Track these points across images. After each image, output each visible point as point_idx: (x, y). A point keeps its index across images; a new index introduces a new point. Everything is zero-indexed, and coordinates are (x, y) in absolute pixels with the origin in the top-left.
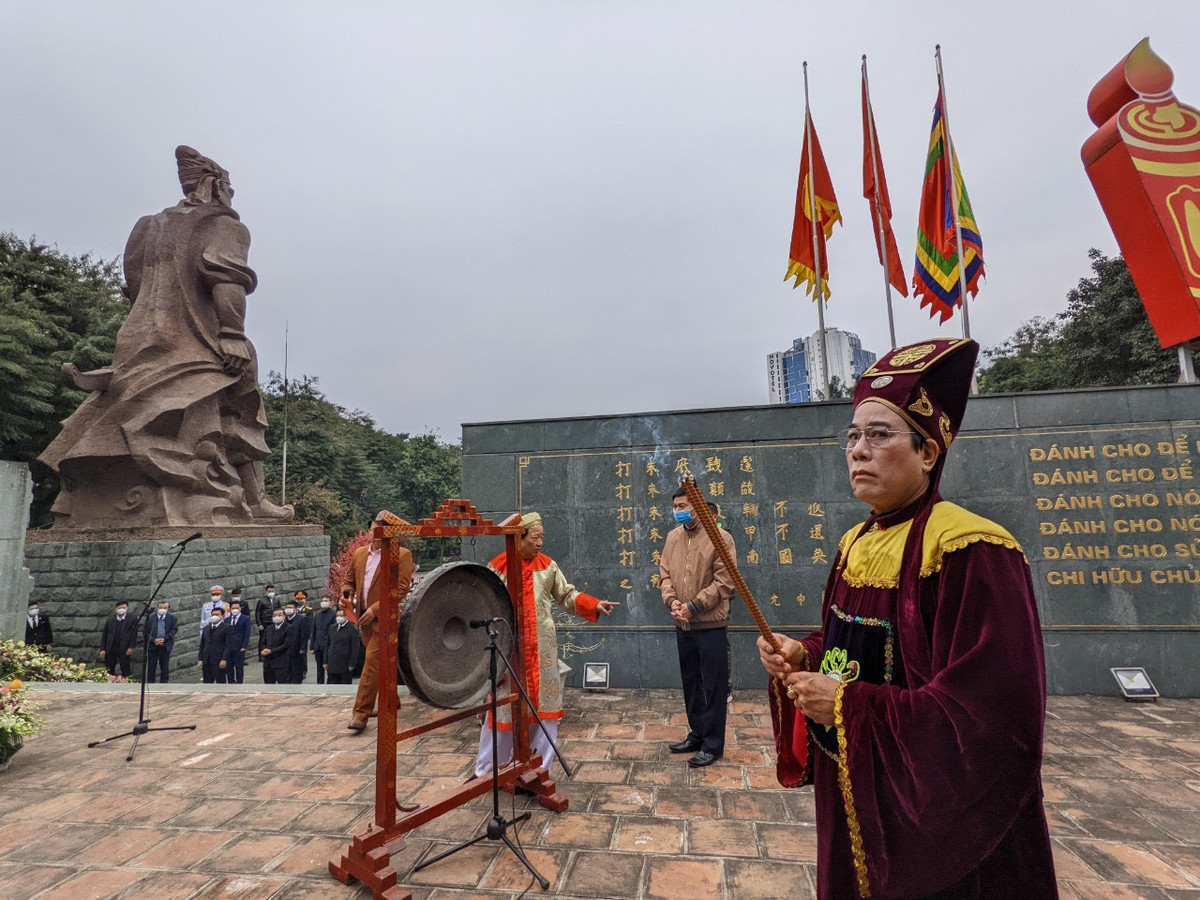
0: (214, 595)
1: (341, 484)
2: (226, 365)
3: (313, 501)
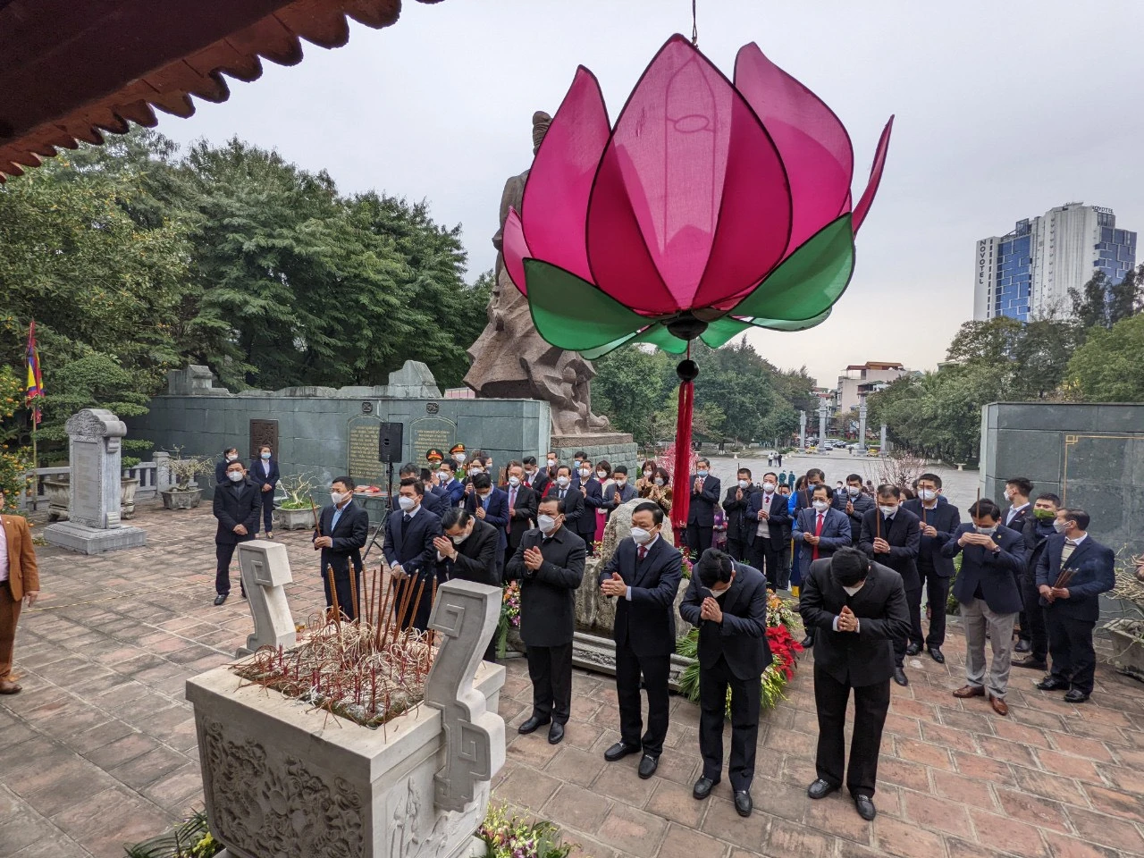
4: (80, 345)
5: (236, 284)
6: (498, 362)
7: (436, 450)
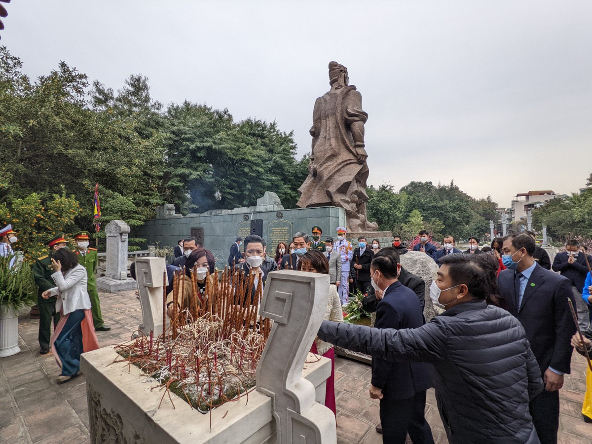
4: (116, 194)
5: (188, 166)
6: (314, 193)
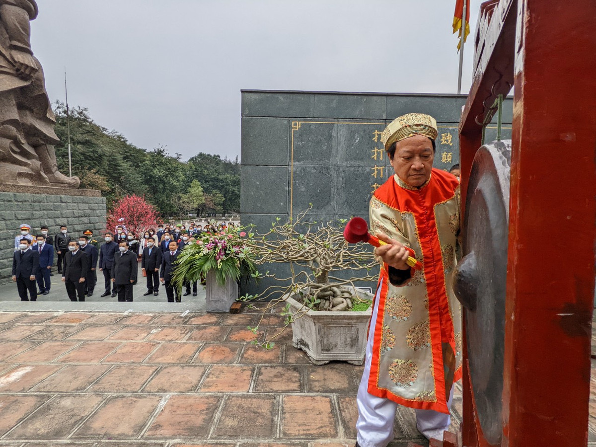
0: (23, 230)
1: (107, 173)
2: (18, 70)
3: (90, 181)
7: (90, 230)
